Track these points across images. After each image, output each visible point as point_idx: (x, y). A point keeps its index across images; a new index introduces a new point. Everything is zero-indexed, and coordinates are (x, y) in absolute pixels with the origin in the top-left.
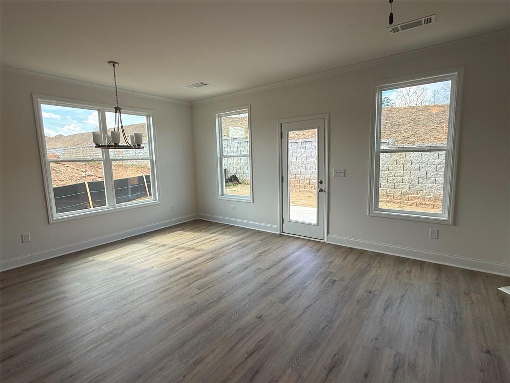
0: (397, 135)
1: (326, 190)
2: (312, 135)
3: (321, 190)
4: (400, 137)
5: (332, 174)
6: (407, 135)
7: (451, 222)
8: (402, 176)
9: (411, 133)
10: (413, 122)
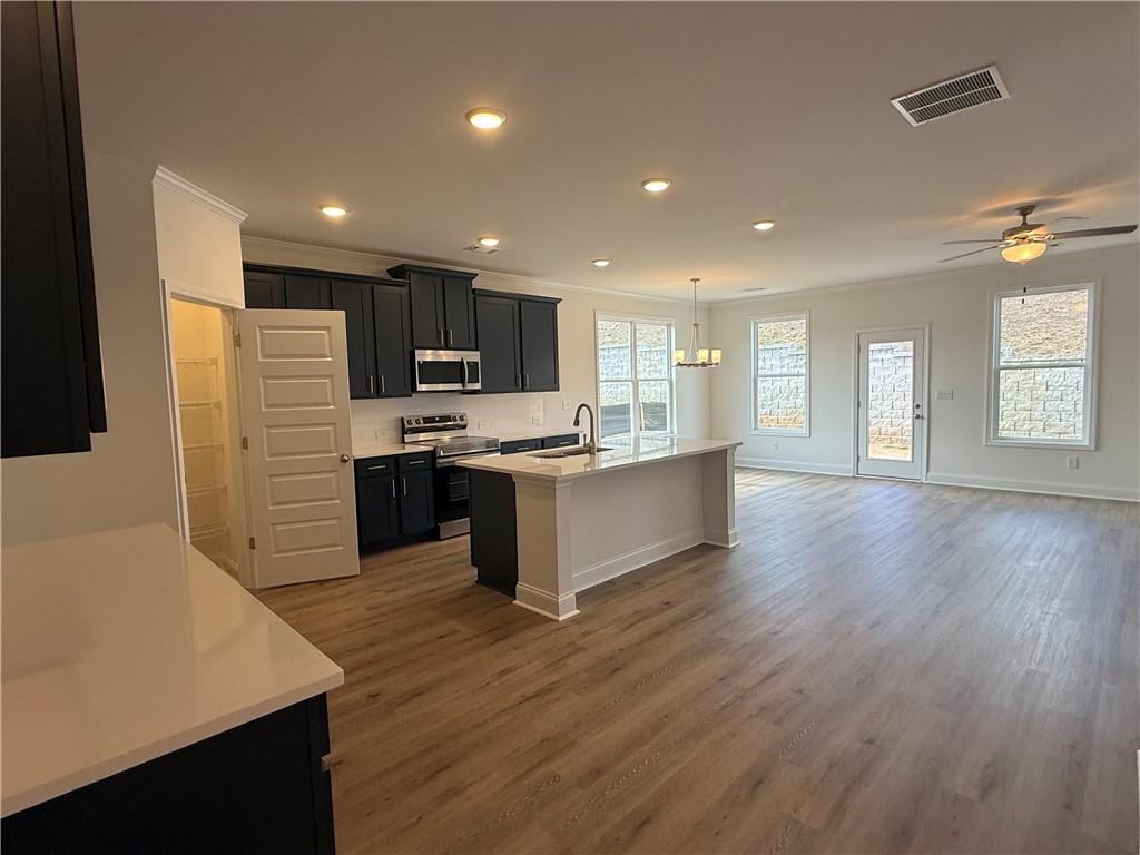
0: (1018, 339)
1: (926, 416)
2: (905, 348)
3: (918, 417)
4: (1024, 342)
5: (935, 396)
6: (1037, 339)
7: (1092, 448)
8: (1030, 410)
9: (1044, 335)
10: (1048, 316)
